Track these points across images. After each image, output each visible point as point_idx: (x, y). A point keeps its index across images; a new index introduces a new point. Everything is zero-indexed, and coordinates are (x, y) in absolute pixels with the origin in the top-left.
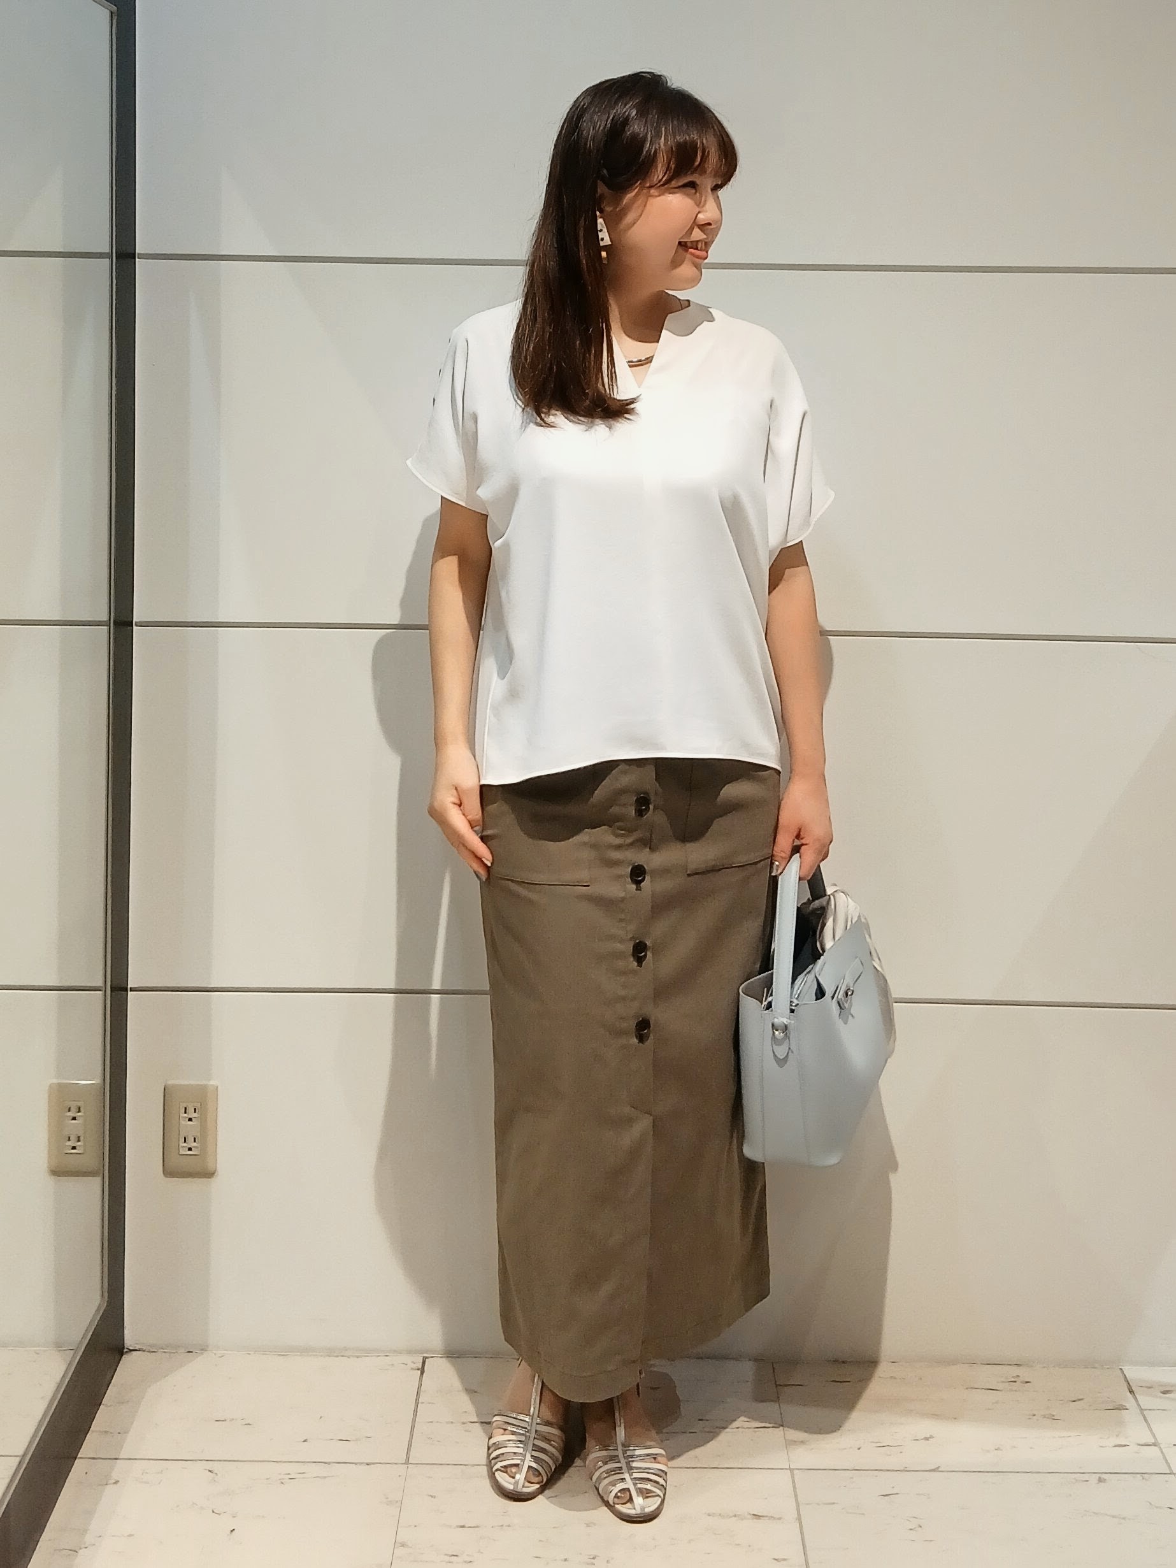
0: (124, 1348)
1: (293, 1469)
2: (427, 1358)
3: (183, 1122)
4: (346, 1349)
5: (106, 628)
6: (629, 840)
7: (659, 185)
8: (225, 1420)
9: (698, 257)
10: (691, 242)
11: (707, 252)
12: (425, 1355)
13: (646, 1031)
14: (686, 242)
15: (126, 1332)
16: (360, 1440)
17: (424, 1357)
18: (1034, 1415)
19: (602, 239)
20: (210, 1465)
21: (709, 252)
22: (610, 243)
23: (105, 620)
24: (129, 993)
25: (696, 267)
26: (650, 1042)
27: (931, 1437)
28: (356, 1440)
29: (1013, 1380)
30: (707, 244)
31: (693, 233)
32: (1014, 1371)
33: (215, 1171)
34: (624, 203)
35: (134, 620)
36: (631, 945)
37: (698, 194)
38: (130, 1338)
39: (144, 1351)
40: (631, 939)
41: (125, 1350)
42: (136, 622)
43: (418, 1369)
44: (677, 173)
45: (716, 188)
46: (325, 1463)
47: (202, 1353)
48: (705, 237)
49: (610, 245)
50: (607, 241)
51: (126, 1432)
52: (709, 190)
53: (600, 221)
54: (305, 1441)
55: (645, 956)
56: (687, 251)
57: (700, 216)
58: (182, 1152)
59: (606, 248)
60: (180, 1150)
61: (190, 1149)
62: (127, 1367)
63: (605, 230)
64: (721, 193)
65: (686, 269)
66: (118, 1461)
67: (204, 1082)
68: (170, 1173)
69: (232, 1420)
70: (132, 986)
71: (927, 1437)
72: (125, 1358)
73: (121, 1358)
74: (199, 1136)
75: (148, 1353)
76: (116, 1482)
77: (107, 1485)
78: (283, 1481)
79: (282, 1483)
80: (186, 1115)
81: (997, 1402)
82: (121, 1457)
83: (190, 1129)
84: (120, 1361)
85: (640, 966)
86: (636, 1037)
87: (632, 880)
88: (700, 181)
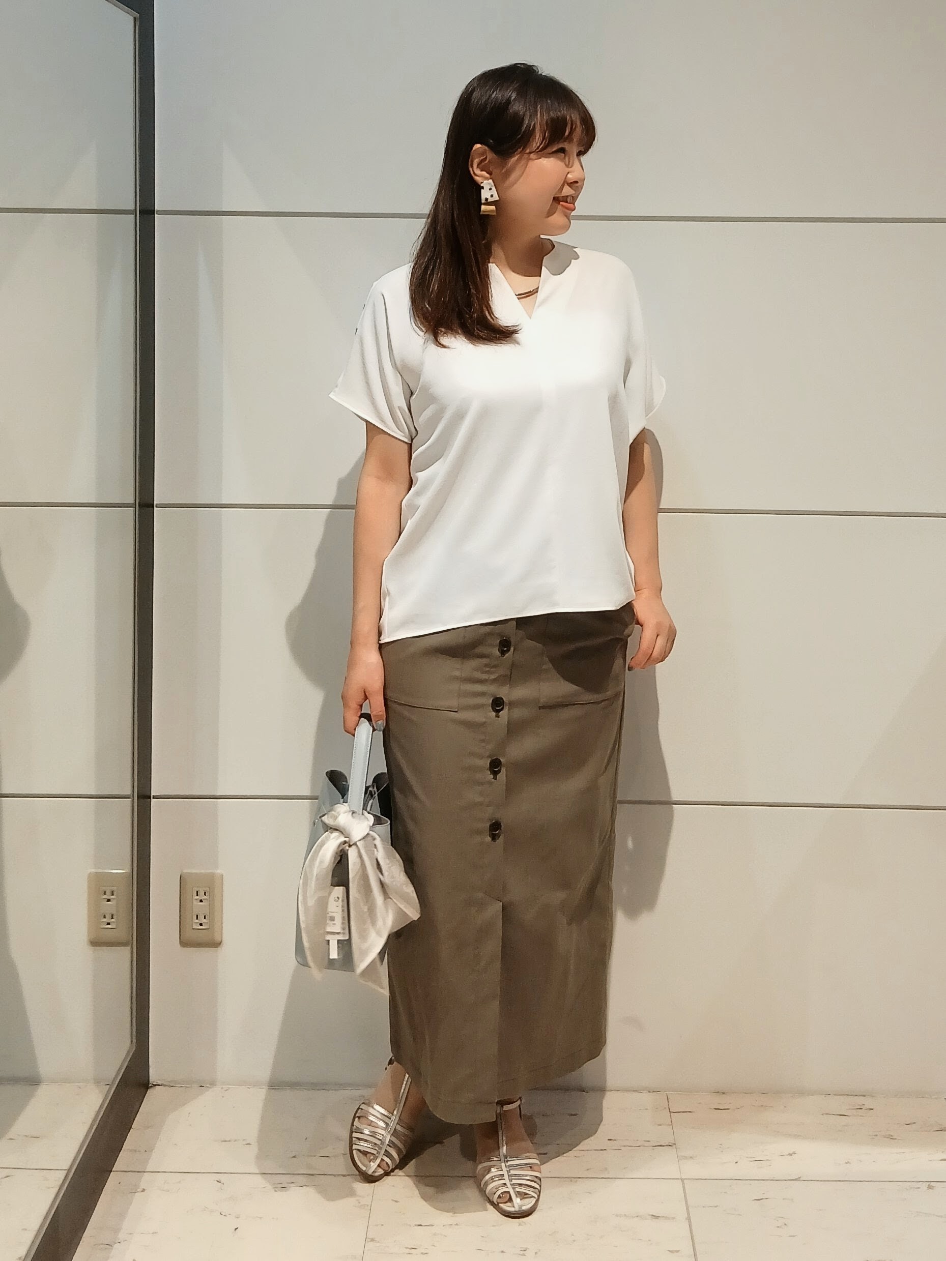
0: (149, 1084)
1: (284, 1179)
3: (195, 903)
4: (326, 1083)
5: (132, 509)
6: (494, 676)
7: (537, 151)
8: (230, 1141)
9: (567, 208)
10: (563, 197)
11: (574, 204)
13: (497, 832)
14: (558, 197)
15: (151, 1070)
16: (338, 1157)
18: (876, 1136)
20: (218, 1177)
21: (576, 204)
22: (498, 199)
23: (132, 502)
24: (152, 800)
25: (566, 217)
26: (500, 840)
27: (794, 1153)
28: (335, 1156)
29: (859, 1107)
30: (574, 198)
31: (564, 189)
32: (861, 1100)
33: (222, 942)
34: (509, 165)
36: (488, 761)
37: (567, 159)
38: (154, 1074)
39: (165, 1086)
40: (489, 757)
42: (156, 504)
45: (580, 154)
46: (309, 1175)
47: (210, 1088)
48: (574, 192)
51: (152, 1150)
52: (575, 156)
54: (294, 1157)
55: (500, 770)
56: (559, 204)
57: (569, 176)
58: (195, 927)
59: (494, 202)
60: (193, 926)
61: (201, 924)
64: (584, 158)
65: (557, 218)
66: (145, 1173)
67: (212, 871)
68: (185, 943)
69: (235, 1141)
70: (154, 795)
71: (791, 1153)
72: (150, 1092)
73: (147, 1091)
74: (208, 914)
75: (168, 1088)
76: (144, 1190)
77: (136, 1193)
78: (276, 1189)
79: (276, 1191)
80: (197, 897)
81: (847, 1125)
82: (148, 1170)
83: (202, 908)
84: (146, 1094)
85: (495, 778)
86: (490, 836)
87: (492, 709)
88: (568, 148)
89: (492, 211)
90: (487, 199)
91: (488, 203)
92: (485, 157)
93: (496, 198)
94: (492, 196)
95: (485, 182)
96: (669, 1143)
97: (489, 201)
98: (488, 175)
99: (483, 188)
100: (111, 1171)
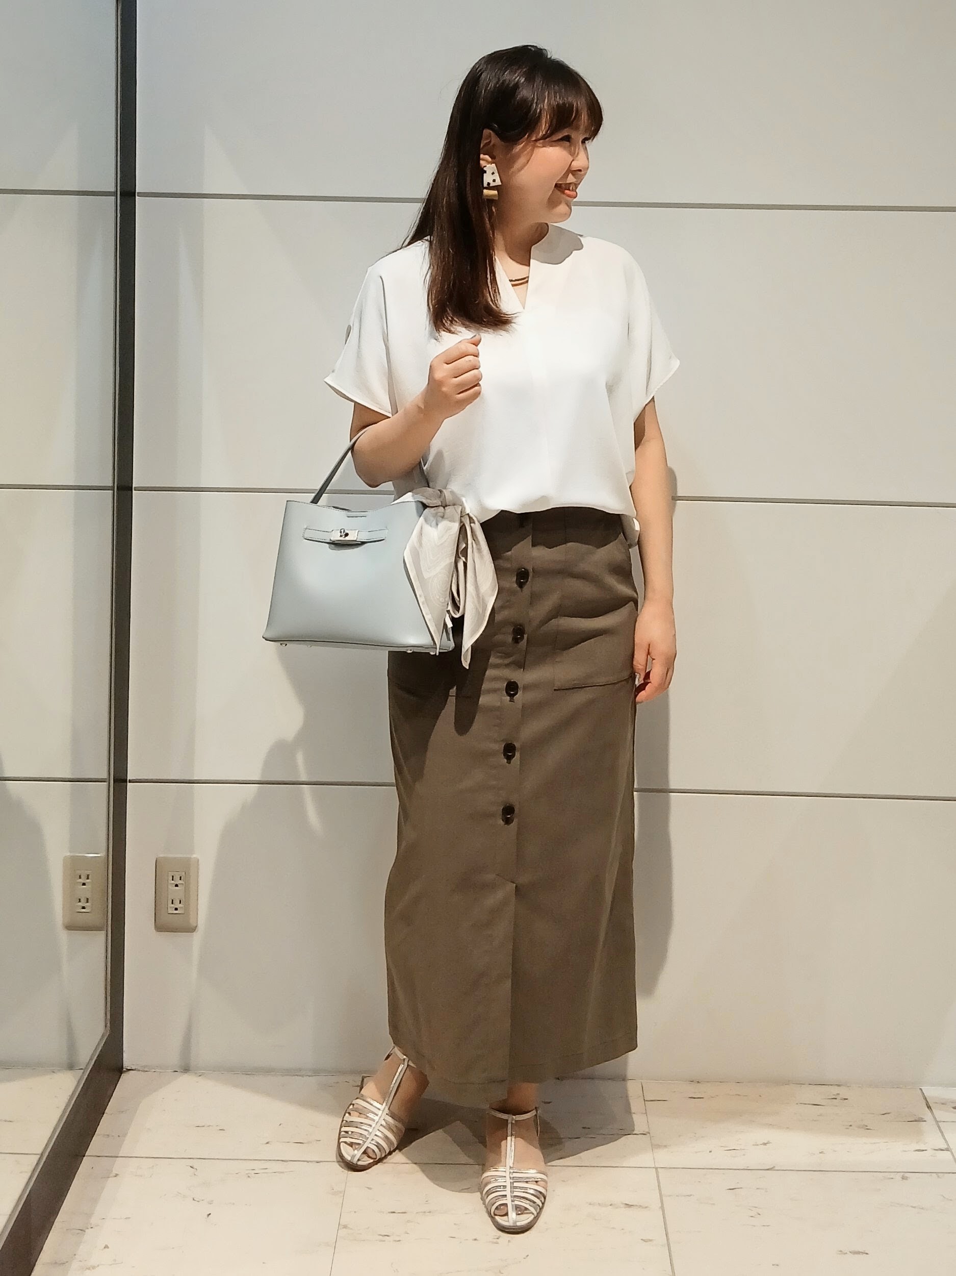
0: (122, 1068)
1: (257, 1165)
2: (366, 1077)
3: (170, 887)
4: (300, 1070)
5: (111, 492)
6: (507, 661)
7: (543, 138)
8: (204, 1126)
9: (569, 196)
10: (565, 184)
13: (511, 816)
14: (561, 185)
15: (124, 1055)
16: (311, 1143)
17: (362, 1076)
18: (851, 1126)
20: (190, 1162)
21: (577, 190)
22: (500, 184)
23: (111, 485)
24: (128, 784)
25: (568, 205)
26: (514, 825)
27: (769, 1143)
28: (309, 1143)
29: (834, 1097)
30: (576, 185)
31: (568, 177)
32: (834, 1090)
33: (196, 927)
34: (515, 151)
35: (134, 486)
36: (503, 746)
37: (572, 146)
38: (128, 1060)
39: (139, 1071)
40: (503, 741)
41: (124, 1070)
42: (135, 488)
44: (554, 129)
45: (585, 141)
46: (282, 1161)
47: (185, 1074)
48: (576, 180)
51: (125, 1135)
52: (580, 142)
54: (267, 1143)
55: (514, 755)
56: (562, 192)
57: (573, 164)
59: (497, 188)
60: (169, 911)
61: (176, 909)
62: (126, 1082)
65: (561, 207)
66: (118, 1158)
67: (188, 856)
68: (160, 927)
69: (209, 1126)
70: (131, 779)
71: (766, 1142)
72: (124, 1076)
73: (121, 1076)
74: (184, 899)
75: (142, 1073)
76: (116, 1175)
77: (109, 1177)
78: (249, 1175)
79: (249, 1177)
80: (173, 882)
81: (821, 1115)
82: (120, 1155)
83: (177, 893)
84: (120, 1078)
85: (509, 762)
86: (503, 820)
87: (506, 692)
88: (573, 135)
89: (494, 196)
90: (489, 184)
91: (489, 187)
92: (489, 140)
93: (498, 182)
94: (494, 181)
95: (488, 166)
96: (644, 1131)
97: (491, 185)
98: (490, 159)
99: (485, 172)
100: (84, 1156)
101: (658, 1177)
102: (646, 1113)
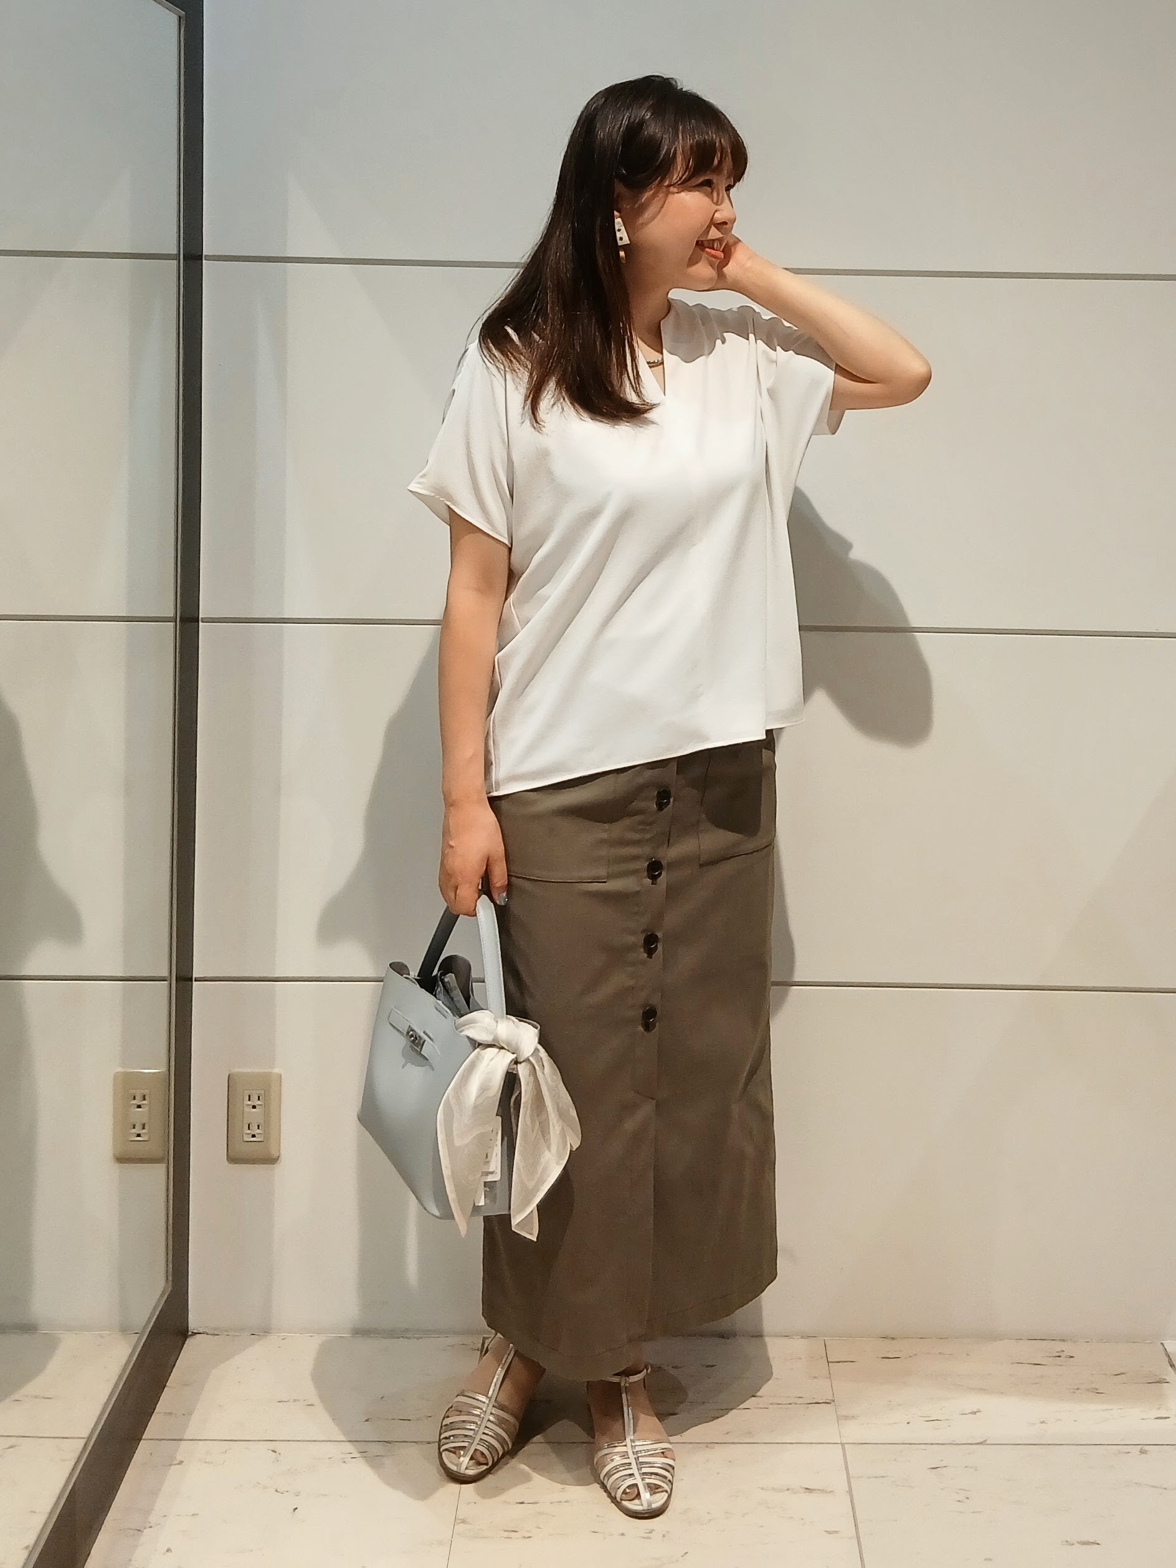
0: (187, 1331)
1: (355, 1448)
3: (246, 1109)
4: (407, 1330)
5: (172, 624)
6: (649, 836)
7: (679, 183)
8: (288, 1401)
9: (714, 256)
10: (708, 241)
12: (484, 1336)
13: (652, 1020)
14: (703, 241)
15: (190, 1316)
16: (420, 1420)
17: (483, 1338)
18: (1078, 1389)
19: (621, 239)
20: (273, 1446)
22: (629, 242)
23: (172, 616)
24: (194, 983)
25: (711, 266)
26: (656, 1030)
27: (979, 1411)
28: (418, 1419)
29: (1058, 1354)
30: (722, 244)
31: (711, 232)
32: (1058, 1346)
33: (279, 1157)
34: (643, 201)
35: (200, 617)
36: (643, 936)
37: (714, 193)
38: (194, 1321)
39: (208, 1334)
40: (643, 931)
41: (190, 1333)
42: (202, 619)
43: (478, 1350)
44: (695, 173)
45: (729, 188)
46: (387, 1442)
47: (264, 1336)
48: (721, 236)
49: (628, 244)
50: (626, 241)
51: (190, 1414)
52: (723, 189)
53: (618, 221)
54: (367, 1420)
55: (656, 948)
56: (703, 250)
57: (717, 215)
58: (246, 1139)
59: (624, 247)
60: (244, 1137)
61: (254, 1136)
62: (191, 1349)
63: (623, 228)
65: (701, 271)
67: (270, 1070)
68: (233, 1158)
69: (294, 1401)
70: (197, 976)
71: (975, 1410)
72: (189, 1341)
73: (185, 1341)
74: (263, 1124)
75: (212, 1337)
76: (181, 1462)
77: (171, 1465)
78: (345, 1460)
79: (344, 1462)
80: (249, 1103)
81: (1042, 1377)
82: (185, 1438)
83: (254, 1116)
84: (184, 1344)
85: (650, 957)
86: (643, 1026)
87: (647, 874)
88: (715, 179)
96: (827, 1399)
100: (141, 1440)
101: (845, 1455)
102: (830, 1377)
